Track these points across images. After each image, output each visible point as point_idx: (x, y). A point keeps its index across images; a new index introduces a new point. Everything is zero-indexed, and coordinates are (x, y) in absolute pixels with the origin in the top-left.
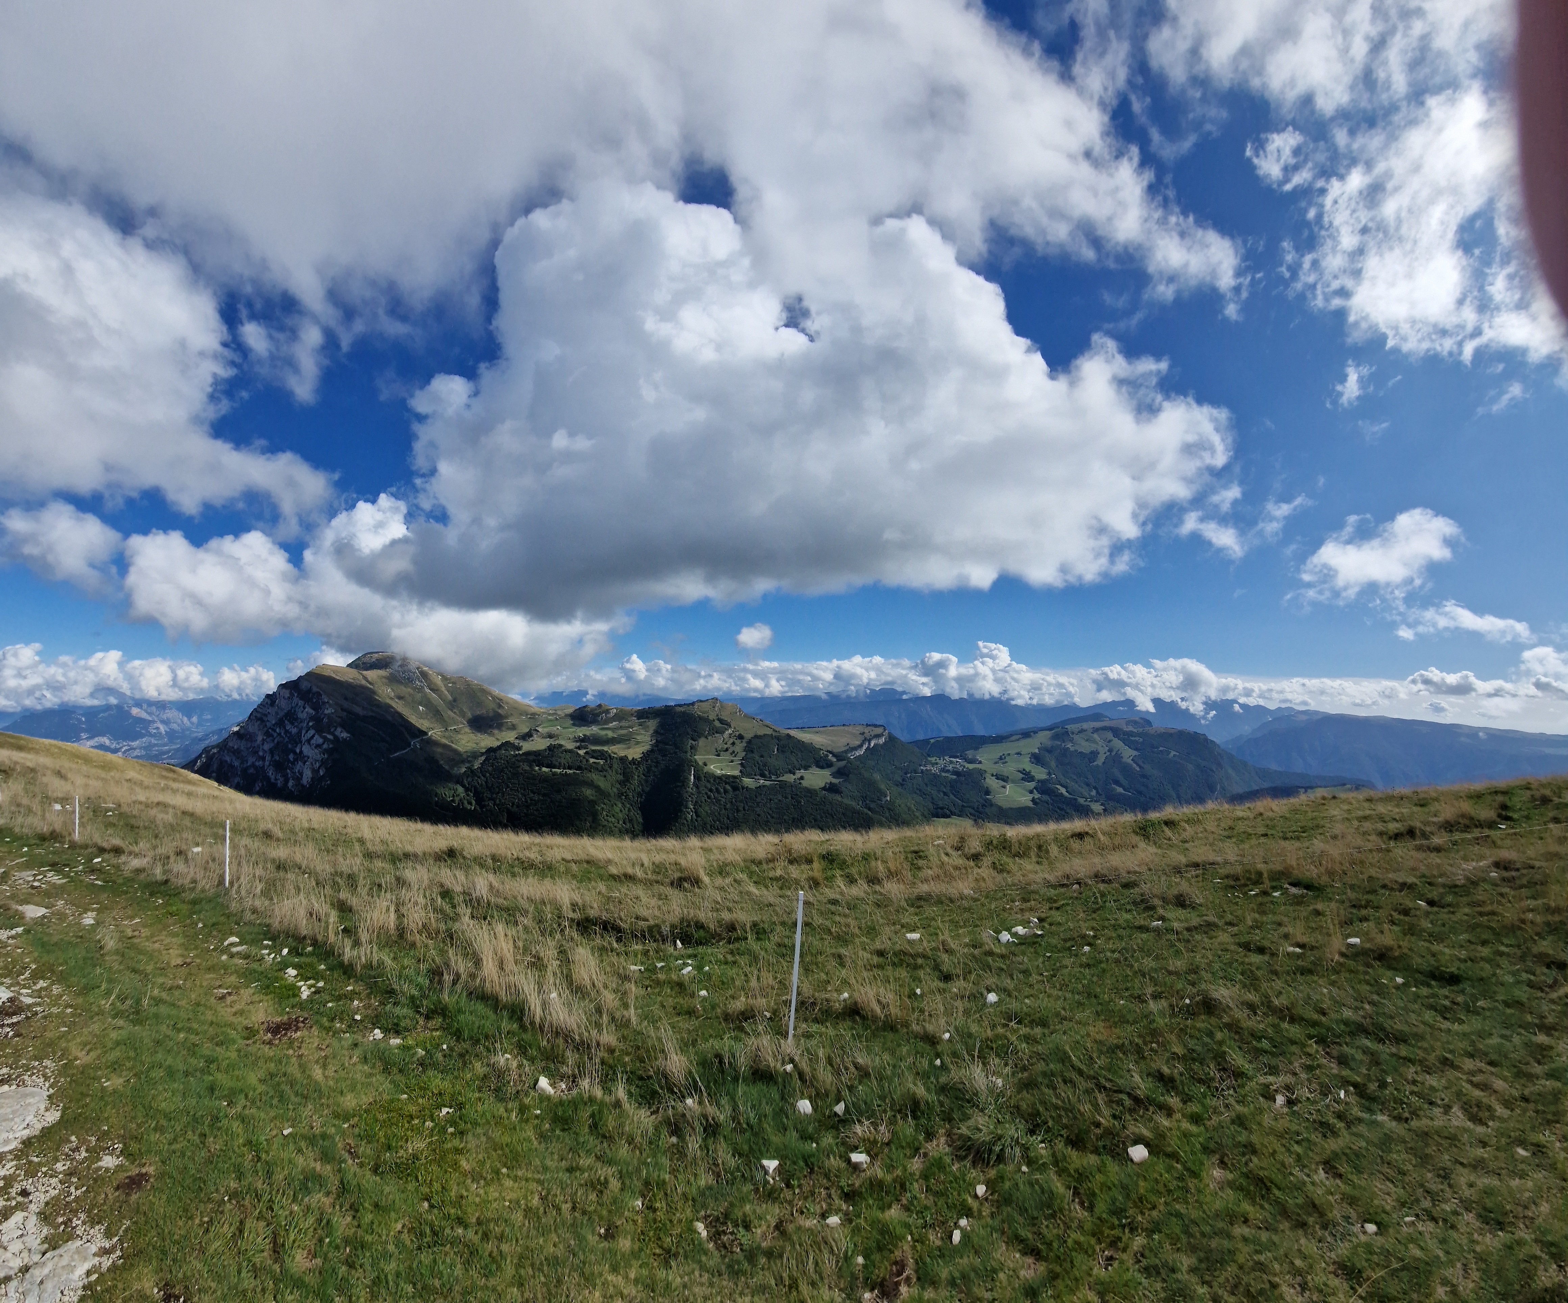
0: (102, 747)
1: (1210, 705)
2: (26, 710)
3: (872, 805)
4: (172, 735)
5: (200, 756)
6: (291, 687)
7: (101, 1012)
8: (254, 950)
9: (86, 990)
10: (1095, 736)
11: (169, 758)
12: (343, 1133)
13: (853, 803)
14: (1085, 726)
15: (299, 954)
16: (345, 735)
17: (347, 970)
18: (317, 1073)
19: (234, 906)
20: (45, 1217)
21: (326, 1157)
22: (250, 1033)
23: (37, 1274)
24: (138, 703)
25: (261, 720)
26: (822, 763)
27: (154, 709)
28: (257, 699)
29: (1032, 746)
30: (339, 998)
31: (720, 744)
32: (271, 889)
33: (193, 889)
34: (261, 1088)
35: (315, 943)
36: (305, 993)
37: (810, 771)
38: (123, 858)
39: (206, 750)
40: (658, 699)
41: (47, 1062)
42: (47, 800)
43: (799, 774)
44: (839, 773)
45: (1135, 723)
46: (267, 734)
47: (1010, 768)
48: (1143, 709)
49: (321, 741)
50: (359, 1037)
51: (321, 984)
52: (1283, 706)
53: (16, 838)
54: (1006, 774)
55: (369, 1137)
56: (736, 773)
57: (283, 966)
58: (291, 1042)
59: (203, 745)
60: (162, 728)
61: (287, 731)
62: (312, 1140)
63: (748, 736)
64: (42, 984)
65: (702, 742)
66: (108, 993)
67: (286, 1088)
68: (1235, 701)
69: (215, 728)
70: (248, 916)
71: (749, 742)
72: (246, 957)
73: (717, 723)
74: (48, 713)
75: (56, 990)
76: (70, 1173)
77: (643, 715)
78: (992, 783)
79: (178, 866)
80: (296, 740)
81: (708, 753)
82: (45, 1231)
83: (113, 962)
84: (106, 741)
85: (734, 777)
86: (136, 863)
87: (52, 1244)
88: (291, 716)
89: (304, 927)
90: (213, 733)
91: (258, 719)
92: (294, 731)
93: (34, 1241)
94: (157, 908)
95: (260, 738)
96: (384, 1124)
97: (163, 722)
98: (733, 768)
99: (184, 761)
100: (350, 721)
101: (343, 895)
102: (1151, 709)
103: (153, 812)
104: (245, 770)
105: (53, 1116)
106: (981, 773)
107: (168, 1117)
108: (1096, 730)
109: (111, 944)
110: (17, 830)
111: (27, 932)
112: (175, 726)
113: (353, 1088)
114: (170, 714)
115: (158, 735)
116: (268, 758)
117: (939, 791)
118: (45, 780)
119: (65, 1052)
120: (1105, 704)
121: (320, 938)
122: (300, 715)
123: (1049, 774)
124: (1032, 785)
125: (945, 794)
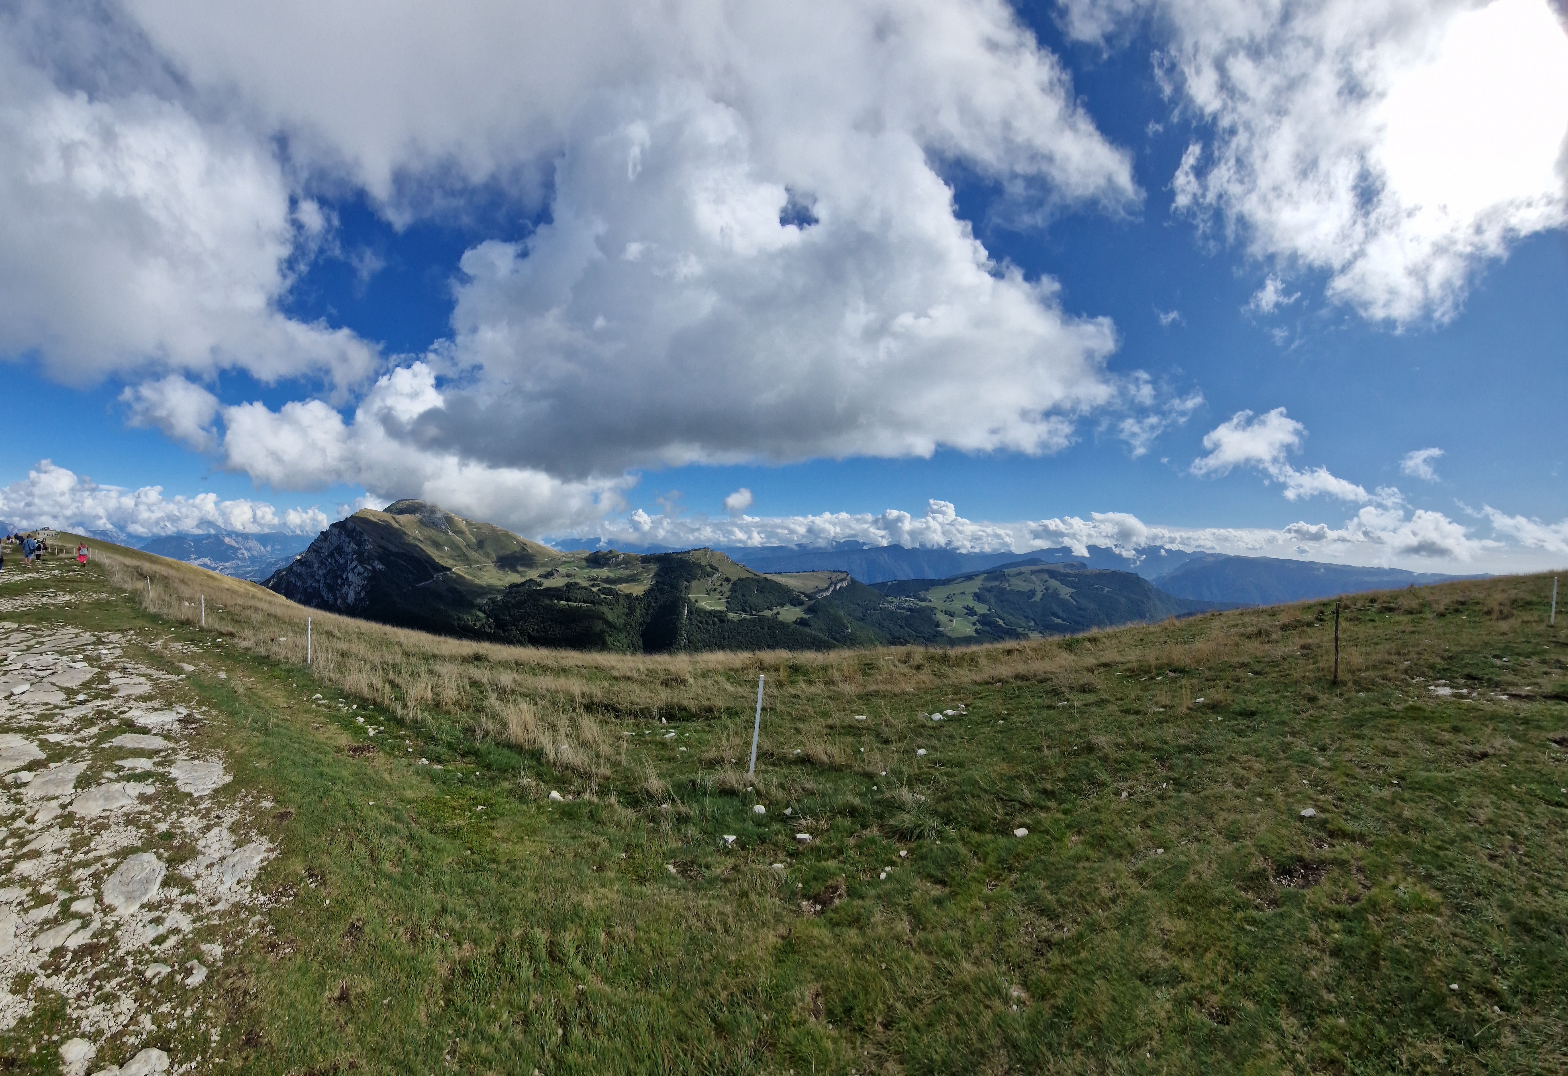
0: (205, 565)
1: (1139, 551)
2: (154, 535)
3: (838, 636)
4: (253, 559)
5: (272, 577)
6: (340, 526)
7: (244, 727)
8: (333, 704)
9: (232, 714)
10: (1033, 577)
11: (252, 576)
12: (407, 810)
13: (821, 635)
14: (1023, 569)
15: (364, 709)
16: (381, 566)
17: (400, 722)
18: (386, 776)
19: (316, 676)
20: (232, 830)
21: (398, 819)
22: (339, 750)
23: (231, 861)
24: (230, 534)
25: (317, 551)
26: (796, 602)
27: (240, 539)
28: (314, 536)
29: (975, 586)
30: (396, 738)
31: (710, 586)
32: (340, 668)
33: (287, 663)
34: (351, 779)
35: (375, 703)
36: (372, 733)
37: (785, 608)
38: (236, 640)
39: (278, 572)
40: (659, 547)
41: (219, 750)
42: (180, 599)
43: (775, 610)
44: (810, 610)
45: (1072, 566)
46: (322, 563)
47: (957, 605)
48: (1079, 554)
49: (362, 570)
50: (412, 761)
51: (382, 728)
52: (1198, 550)
53: (166, 622)
54: (952, 610)
55: (424, 814)
56: (723, 608)
57: (355, 715)
58: (367, 758)
59: (274, 569)
60: (246, 554)
61: (336, 561)
62: (388, 810)
63: (734, 578)
64: (204, 708)
65: (694, 583)
66: (246, 718)
67: (368, 782)
68: (1162, 547)
69: (283, 556)
70: (326, 682)
71: (734, 584)
72: (329, 707)
73: (708, 568)
74: (169, 539)
75: (214, 712)
76: (244, 808)
77: (646, 560)
78: (941, 617)
79: (274, 648)
80: (344, 568)
81: (699, 592)
82: (233, 838)
83: (245, 700)
84: (207, 561)
85: (721, 612)
86: (245, 644)
87: (239, 844)
88: (339, 550)
89: (366, 693)
90: (282, 559)
91: (315, 551)
92: (342, 561)
93: (228, 844)
94: (264, 673)
95: (316, 565)
96: (434, 809)
97: (246, 549)
98: (720, 605)
99: (263, 580)
100: (385, 556)
101: (391, 676)
102: (1086, 554)
103: (248, 612)
104: (305, 589)
105: (228, 779)
106: (933, 610)
107: (297, 785)
108: (1033, 573)
109: (241, 690)
110: (165, 616)
111: (188, 678)
112: (255, 553)
113: (411, 788)
114: (252, 543)
115: (243, 559)
116: (322, 581)
117: (895, 624)
118: (175, 585)
119: (228, 746)
120: (1042, 551)
121: (378, 700)
122: (346, 549)
123: (990, 609)
124: (975, 618)
125: (901, 627)
